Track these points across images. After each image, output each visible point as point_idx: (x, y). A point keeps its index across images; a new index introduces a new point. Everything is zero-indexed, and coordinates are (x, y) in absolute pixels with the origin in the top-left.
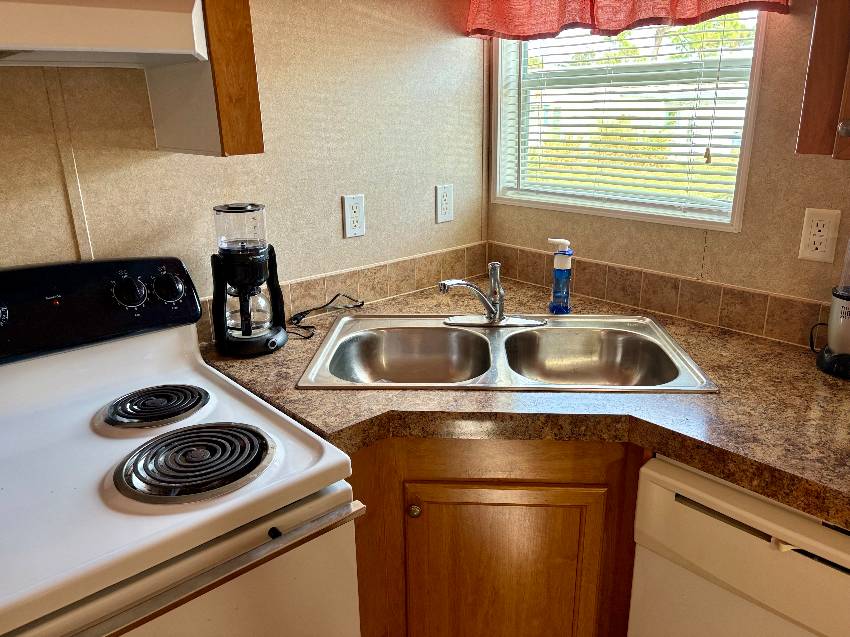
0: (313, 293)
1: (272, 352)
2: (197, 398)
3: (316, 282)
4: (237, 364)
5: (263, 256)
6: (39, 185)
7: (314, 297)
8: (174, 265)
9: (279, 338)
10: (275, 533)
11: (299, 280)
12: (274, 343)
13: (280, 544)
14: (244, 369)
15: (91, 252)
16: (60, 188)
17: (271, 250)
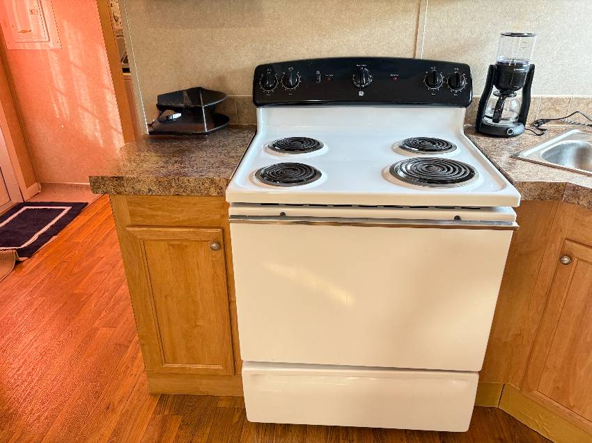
0: (558, 108)
1: (507, 137)
2: (448, 146)
3: (563, 100)
4: (482, 138)
5: (525, 70)
6: (406, 11)
7: (558, 111)
8: (465, 69)
9: (518, 129)
10: (457, 218)
11: (550, 96)
12: (511, 131)
13: (457, 224)
14: (485, 142)
15: (421, 55)
16: (417, 13)
17: (532, 68)
